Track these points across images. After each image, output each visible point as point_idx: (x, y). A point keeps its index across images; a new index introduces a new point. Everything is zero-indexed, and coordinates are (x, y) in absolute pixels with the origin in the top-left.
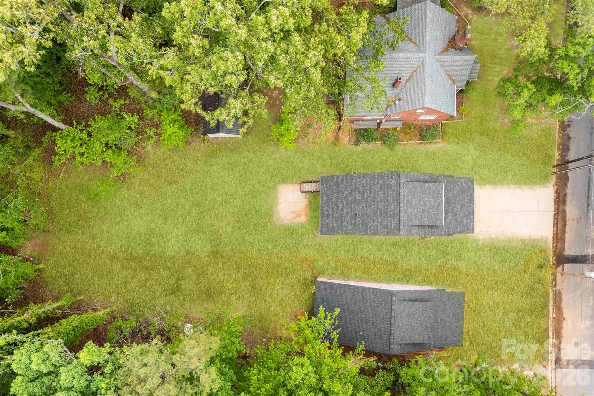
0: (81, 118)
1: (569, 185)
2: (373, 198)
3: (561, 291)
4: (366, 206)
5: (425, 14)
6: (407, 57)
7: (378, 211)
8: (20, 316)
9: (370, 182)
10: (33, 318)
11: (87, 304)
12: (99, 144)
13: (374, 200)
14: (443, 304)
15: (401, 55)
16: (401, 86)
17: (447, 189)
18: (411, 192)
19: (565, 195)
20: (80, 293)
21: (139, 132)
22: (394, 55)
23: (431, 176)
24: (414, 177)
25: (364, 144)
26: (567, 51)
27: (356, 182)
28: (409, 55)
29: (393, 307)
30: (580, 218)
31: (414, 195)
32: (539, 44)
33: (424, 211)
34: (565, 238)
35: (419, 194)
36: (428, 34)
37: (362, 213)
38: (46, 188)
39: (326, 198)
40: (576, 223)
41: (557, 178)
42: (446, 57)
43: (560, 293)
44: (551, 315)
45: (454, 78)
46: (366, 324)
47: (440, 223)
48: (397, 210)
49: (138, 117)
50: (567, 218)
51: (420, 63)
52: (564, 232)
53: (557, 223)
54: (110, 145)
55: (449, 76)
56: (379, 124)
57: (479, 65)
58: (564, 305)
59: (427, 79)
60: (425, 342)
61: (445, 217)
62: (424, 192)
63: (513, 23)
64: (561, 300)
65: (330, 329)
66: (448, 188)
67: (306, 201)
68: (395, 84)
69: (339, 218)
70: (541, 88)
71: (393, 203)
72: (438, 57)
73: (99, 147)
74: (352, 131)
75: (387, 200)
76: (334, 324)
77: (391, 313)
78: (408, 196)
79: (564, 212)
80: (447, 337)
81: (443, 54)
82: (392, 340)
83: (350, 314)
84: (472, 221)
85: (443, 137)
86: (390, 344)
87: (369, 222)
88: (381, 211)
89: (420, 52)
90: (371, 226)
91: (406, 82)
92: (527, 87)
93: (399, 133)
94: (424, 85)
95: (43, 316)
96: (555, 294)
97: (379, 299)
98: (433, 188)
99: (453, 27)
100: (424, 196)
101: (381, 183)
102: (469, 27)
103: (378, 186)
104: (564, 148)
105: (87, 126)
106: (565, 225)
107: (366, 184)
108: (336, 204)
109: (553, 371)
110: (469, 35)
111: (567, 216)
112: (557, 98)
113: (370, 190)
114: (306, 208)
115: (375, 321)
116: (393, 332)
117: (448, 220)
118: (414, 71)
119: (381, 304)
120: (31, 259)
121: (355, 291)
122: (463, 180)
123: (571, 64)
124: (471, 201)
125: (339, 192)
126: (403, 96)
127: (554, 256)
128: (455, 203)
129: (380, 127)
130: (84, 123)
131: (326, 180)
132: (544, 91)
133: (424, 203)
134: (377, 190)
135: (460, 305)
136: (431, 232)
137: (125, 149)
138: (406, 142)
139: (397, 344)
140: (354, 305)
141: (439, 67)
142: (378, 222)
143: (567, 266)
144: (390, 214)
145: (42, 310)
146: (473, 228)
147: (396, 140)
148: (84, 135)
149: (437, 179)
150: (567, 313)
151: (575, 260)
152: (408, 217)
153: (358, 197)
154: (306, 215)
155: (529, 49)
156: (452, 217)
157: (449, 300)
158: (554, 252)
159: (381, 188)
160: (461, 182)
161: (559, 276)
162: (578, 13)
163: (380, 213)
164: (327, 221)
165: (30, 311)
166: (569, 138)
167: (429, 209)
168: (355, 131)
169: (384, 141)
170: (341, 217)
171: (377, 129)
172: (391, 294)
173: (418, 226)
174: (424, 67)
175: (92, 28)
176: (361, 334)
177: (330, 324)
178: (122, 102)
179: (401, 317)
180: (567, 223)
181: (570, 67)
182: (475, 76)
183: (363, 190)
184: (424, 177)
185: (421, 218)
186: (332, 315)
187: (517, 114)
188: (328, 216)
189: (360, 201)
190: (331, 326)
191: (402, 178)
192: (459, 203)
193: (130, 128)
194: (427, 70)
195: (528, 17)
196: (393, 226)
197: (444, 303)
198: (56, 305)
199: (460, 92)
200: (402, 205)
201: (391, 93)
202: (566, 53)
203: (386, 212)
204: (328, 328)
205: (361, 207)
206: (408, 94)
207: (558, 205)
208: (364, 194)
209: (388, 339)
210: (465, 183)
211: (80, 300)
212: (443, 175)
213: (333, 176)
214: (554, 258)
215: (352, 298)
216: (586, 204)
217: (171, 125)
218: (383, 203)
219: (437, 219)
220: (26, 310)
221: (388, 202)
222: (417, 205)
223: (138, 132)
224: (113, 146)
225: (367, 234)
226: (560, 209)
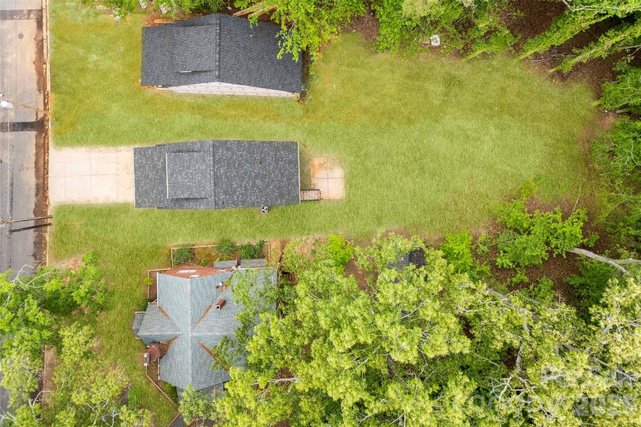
0: (558, 263)
1: (33, 206)
2: (243, 181)
3: (38, 92)
4: (250, 172)
5: (193, 377)
6: (211, 332)
7: (237, 166)
8: (616, 42)
9: (247, 197)
10: (602, 41)
11: (545, 65)
12: (537, 233)
13: (242, 179)
14: (165, 72)
15: (218, 334)
16: (217, 301)
17: (164, 194)
18: (202, 187)
19: (37, 195)
20: (552, 76)
21: (495, 249)
22: (225, 334)
23: (182, 207)
24: (200, 204)
25: (254, 243)
26: (41, 334)
27: (261, 197)
28: (210, 334)
29: (217, 64)
30: (20, 170)
31: (199, 184)
32: (70, 338)
33: (188, 168)
34: (36, 149)
35: (194, 185)
36: (190, 357)
37: (254, 164)
38: (593, 187)
39: (293, 181)
40: (25, 165)
41: (46, 213)
42: (169, 333)
43: (39, 90)
44: (48, 67)
45: (160, 313)
46: (246, 46)
47: (170, 156)
48: (216, 167)
49: (497, 264)
50: (34, 170)
51: (197, 326)
52: (37, 155)
53: (45, 164)
54: (526, 234)
55: (166, 315)
56: (239, 264)
57: (133, 328)
58: (35, 77)
59: (189, 308)
60: (182, 28)
61: (165, 164)
62: (189, 188)
63: (100, 362)
64: (38, 83)
65: (286, 35)
66: (162, 195)
67: (314, 181)
68: (223, 304)
69: (278, 160)
70: (67, 300)
71: (222, 175)
72: (178, 333)
73: (537, 229)
74: (268, 257)
75: (228, 178)
76: (283, 41)
77: (220, 57)
78: (206, 182)
79: (37, 177)
80: (159, 37)
81: (173, 337)
82: (218, 28)
83: (263, 57)
84: (136, 162)
85: (170, 252)
86: (220, 24)
87: (246, 155)
88: (234, 166)
89: (198, 338)
90: (244, 150)
91: (211, 306)
92: (82, 298)
93: (217, 255)
94: (192, 303)
95: (592, 44)
96: (45, 89)
97: (233, 73)
98: (179, 192)
99: (163, 367)
100: (189, 183)
101: (235, 197)
102: (146, 364)
103: (238, 194)
104: (39, 244)
105: (551, 252)
106: (36, 163)
107: (251, 195)
108: (282, 174)
109: (44, 7)
110: (146, 356)
111: (34, 173)
112: (50, 286)
113: (246, 189)
114: (314, 174)
115: (237, 49)
116: (217, 37)
117: (162, 161)
118: (203, 317)
119: (231, 67)
120: (606, 112)
121: (258, 81)
122: (147, 205)
123: (35, 321)
124: (137, 183)
125: (280, 187)
126: (214, 291)
127: (47, 130)
128: (155, 180)
129: (238, 261)
130: (554, 255)
131: (293, 200)
132: (63, 296)
133: (188, 176)
134: (239, 189)
135: (146, 72)
136: (179, 146)
137: (510, 229)
138: (209, 246)
139: (213, 24)
140: (260, 67)
141: (177, 323)
142: (237, 155)
143: (33, 119)
144: (224, 163)
145: (592, 52)
146: (135, 153)
147: (219, 248)
148: (554, 243)
149: (175, 204)
150: (31, 69)
151: (25, 126)
152: (204, 161)
153: (258, 182)
154: (314, 166)
155: (80, 333)
156: (157, 165)
157: (158, 76)
158: (46, 134)
159: (235, 192)
160: (149, 202)
161: (41, 107)
162: (30, 370)
163: (235, 164)
164: (291, 156)
165: (605, 48)
166: (34, 256)
167: (183, 170)
168: (264, 256)
169: (233, 246)
170: (277, 161)
171: (241, 259)
172: (220, 78)
173: (193, 151)
174: (192, 322)
175: (548, 330)
176: (251, 36)
177: (287, 41)
178: (514, 280)
179: (209, 53)
180: (33, 165)
181: (36, 317)
182: (138, 317)
183: (254, 189)
184: (189, 204)
185: (190, 159)
186: (284, 51)
187: (92, 270)
188: (290, 162)
189: (257, 177)
190: (285, 39)
191: (213, 201)
192: (151, 180)
193: (505, 252)
194: (190, 318)
195: (83, 368)
196: (221, 150)
197: (163, 73)
198: (578, 59)
199: (153, 298)
200: (212, 173)
201: (228, 294)
202: (42, 332)
203: (228, 165)
204: (288, 36)
205: (255, 171)
206: (209, 294)
207: (44, 184)
208: (252, 185)
209: (222, 30)
210: (145, 201)
211: (552, 68)
212: (169, 208)
213: (286, 205)
214: (47, 128)
215: (262, 74)
216: (14, 186)
217: (461, 253)
218: (232, 175)
219: (174, 159)
220: (610, 50)
221: (226, 176)
222: (196, 174)
223: (497, 249)
224: (522, 233)
225: (248, 142)
226: (41, 180)
